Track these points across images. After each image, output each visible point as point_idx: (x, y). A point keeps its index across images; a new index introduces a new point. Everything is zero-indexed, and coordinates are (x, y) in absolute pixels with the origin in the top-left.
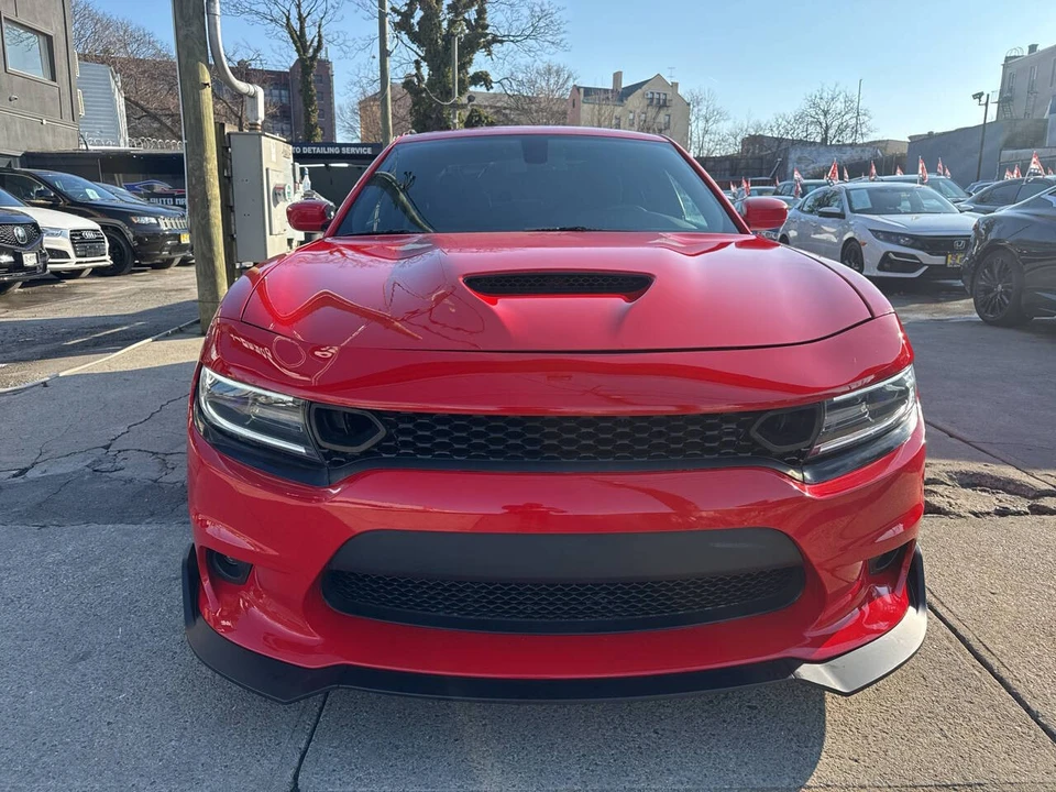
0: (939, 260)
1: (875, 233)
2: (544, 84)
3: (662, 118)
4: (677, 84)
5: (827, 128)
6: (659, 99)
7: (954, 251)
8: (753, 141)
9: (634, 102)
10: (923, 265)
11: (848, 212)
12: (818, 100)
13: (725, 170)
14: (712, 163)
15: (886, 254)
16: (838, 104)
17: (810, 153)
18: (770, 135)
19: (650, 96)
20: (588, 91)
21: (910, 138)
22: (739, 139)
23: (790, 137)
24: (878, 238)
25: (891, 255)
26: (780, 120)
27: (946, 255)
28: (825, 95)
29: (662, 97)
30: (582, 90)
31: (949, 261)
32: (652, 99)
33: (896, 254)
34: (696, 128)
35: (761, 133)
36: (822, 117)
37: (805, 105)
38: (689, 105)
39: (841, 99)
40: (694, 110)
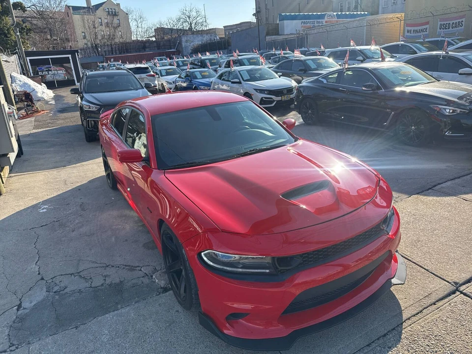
0: (279, 98)
1: (256, 90)
2: (48, 4)
3: (116, 21)
4: (119, 4)
5: (191, 24)
6: (112, 12)
7: (284, 95)
8: (160, 31)
9: (99, 12)
10: (274, 101)
11: (242, 81)
12: (185, 11)
13: (155, 47)
14: (148, 44)
15: (262, 98)
16: (193, 13)
17: (190, 38)
18: (166, 27)
19: (107, 10)
20: (76, 9)
21: (224, 27)
22: (153, 29)
23: (175, 28)
24: (257, 92)
25: (264, 99)
26: (170, 20)
27: (281, 96)
28: (187, 9)
29: (114, 10)
30: (71, 8)
31: (283, 98)
32: (109, 12)
33: (265, 98)
34: (133, 25)
35: (162, 26)
36: (188, 19)
37: (180, 14)
38: (127, 14)
39: (194, 11)
40: (130, 17)
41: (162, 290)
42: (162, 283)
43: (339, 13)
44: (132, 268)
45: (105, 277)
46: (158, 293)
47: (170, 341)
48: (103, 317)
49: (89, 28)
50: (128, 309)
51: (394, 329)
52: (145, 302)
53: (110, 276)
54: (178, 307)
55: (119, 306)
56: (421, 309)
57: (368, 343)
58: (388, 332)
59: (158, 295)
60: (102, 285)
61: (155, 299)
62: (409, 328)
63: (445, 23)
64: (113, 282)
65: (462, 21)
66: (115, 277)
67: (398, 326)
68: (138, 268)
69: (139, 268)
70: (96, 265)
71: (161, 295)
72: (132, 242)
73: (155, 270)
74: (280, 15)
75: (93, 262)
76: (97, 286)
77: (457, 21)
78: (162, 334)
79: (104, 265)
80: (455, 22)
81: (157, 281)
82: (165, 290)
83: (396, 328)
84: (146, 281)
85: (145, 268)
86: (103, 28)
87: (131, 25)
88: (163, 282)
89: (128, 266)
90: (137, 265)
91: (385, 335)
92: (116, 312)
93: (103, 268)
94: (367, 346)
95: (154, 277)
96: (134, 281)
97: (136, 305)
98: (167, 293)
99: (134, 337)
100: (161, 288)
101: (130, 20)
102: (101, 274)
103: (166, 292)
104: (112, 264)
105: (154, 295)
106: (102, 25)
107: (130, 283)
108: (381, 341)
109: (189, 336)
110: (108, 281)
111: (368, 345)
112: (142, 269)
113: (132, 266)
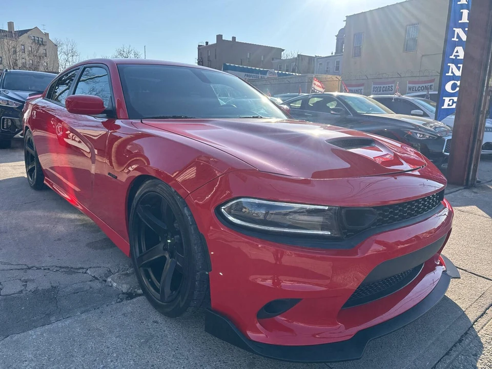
3: (42, 50)
4: (48, 34)
6: (38, 40)
9: (23, 38)
12: (122, 52)
16: (131, 55)
19: (33, 38)
28: (125, 50)
29: (40, 39)
32: (34, 40)
34: (61, 58)
37: (116, 54)
38: (56, 45)
39: (132, 53)
40: (59, 49)
41: (125, 296)
42: (125, 288)
43: (280, 72)
44: (70, 271)
45: (26, 282)
46: (119, 300)
47: (150, 364)
48: (22, 334)
49: (9, 50)
50: (68, 322)
51: (466, 333)
52: (98, 311)
53: (33, 280)
54: (157, 316)
55: (53, 319)
56: (483, 310)
57: (445, 352)
58: (462, 336)
59: (119, 302)
60: (21, 292)
61: (115, 307)
62: (482, 331)
63: (378, 86)
64: (40, 288)
65: (392, 86)
66: (42, 282)
67: (469, 329)
68: (81, 271)
69: (84, 271)
70: (9, 267)
71: (125, 302)
72: (69, 242)
73: (110, 273)
74: (225, 65)
75: (5, 264)
76: (11, 293)
77: (387, 86)
78: (135, 355)
79: (25, 267)
80: (385, 86)
81: (115, 284)
82: (130, 296)
83: (468, 332)
84: (97, 285)
85: (92, 269)
86: (25, 55)
87: (59, 58)
88: (125, 286)
89: (63, 268)
90: (79, 266)
91: (460, 341)
92: (47, 327)
93: (22, 271)
94: (445, 355)
95: (109, 280)
96: (75, 286)
97: (84, 316)
98: (134, 300)
99: (84, 361)
100: (123, 293)
101: (58, 53)
102: (18, 277)
103: (131, 299)
104: (38, 266)
105: (113, 303)
106: (24, 52)
107: (70, 288)
108: (459, 348)
109: (183, 356)
110: (31, 287)
111: (447, 354)
112: (88, 272)
113: (72, 268)
